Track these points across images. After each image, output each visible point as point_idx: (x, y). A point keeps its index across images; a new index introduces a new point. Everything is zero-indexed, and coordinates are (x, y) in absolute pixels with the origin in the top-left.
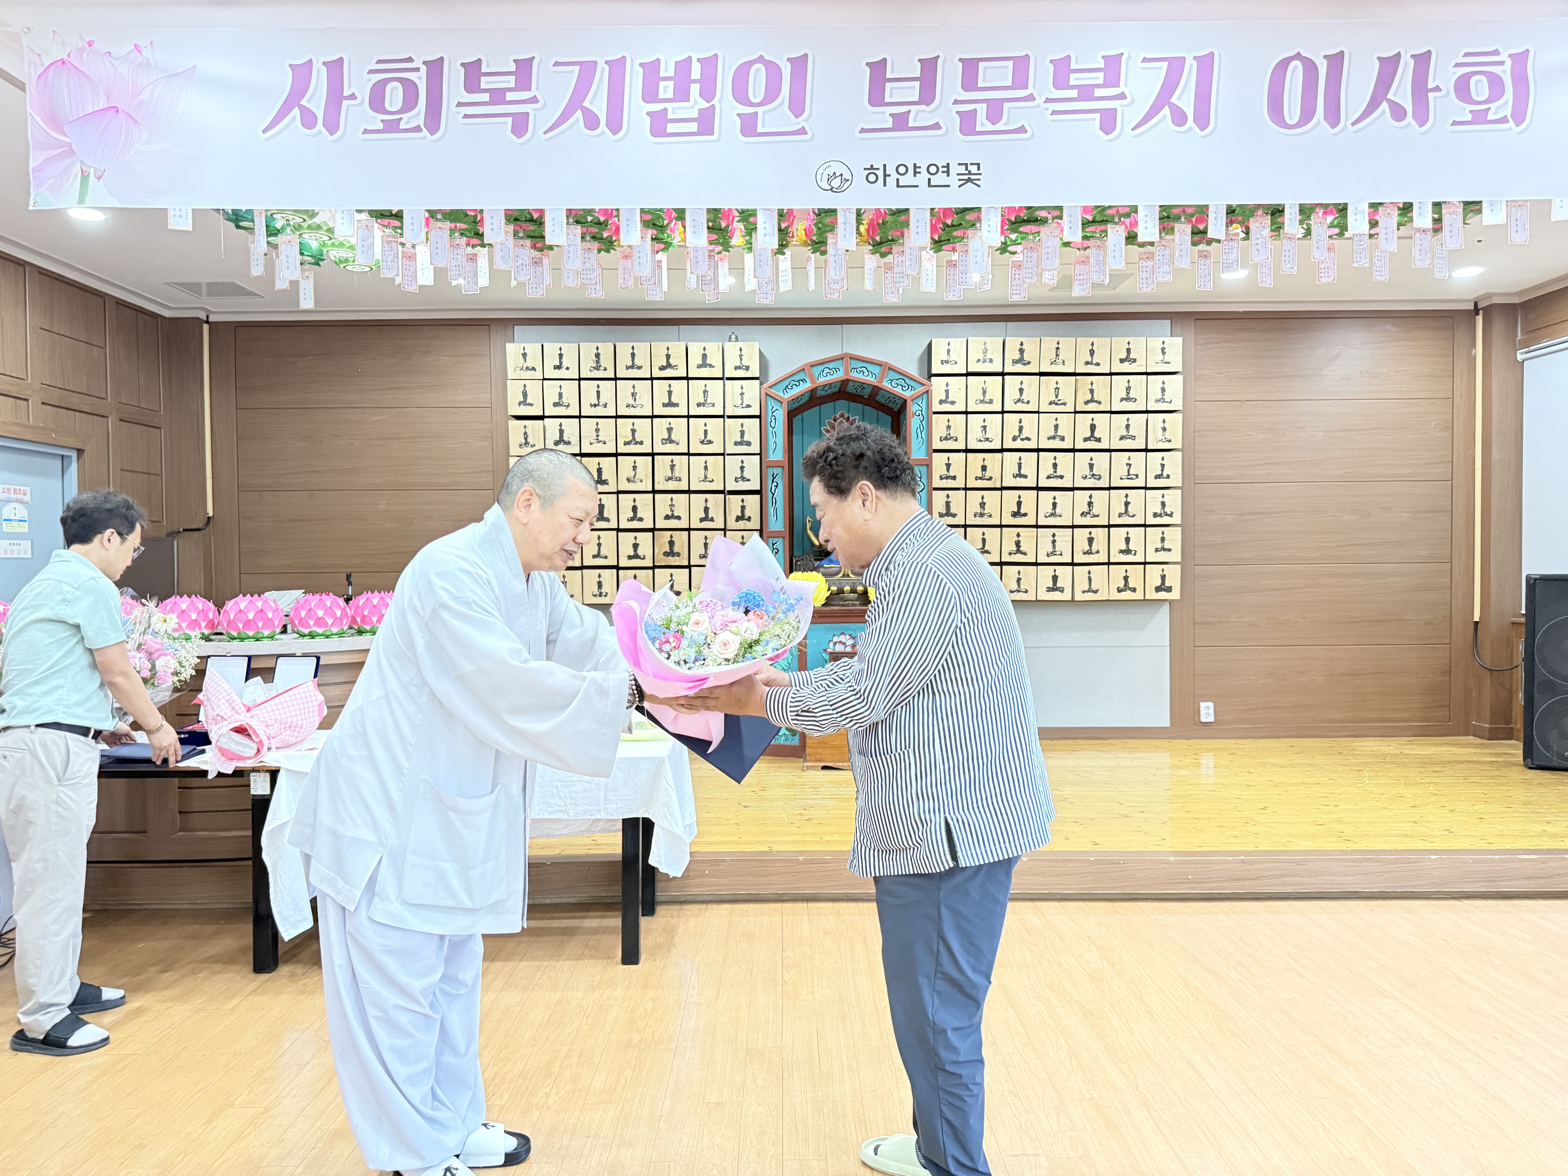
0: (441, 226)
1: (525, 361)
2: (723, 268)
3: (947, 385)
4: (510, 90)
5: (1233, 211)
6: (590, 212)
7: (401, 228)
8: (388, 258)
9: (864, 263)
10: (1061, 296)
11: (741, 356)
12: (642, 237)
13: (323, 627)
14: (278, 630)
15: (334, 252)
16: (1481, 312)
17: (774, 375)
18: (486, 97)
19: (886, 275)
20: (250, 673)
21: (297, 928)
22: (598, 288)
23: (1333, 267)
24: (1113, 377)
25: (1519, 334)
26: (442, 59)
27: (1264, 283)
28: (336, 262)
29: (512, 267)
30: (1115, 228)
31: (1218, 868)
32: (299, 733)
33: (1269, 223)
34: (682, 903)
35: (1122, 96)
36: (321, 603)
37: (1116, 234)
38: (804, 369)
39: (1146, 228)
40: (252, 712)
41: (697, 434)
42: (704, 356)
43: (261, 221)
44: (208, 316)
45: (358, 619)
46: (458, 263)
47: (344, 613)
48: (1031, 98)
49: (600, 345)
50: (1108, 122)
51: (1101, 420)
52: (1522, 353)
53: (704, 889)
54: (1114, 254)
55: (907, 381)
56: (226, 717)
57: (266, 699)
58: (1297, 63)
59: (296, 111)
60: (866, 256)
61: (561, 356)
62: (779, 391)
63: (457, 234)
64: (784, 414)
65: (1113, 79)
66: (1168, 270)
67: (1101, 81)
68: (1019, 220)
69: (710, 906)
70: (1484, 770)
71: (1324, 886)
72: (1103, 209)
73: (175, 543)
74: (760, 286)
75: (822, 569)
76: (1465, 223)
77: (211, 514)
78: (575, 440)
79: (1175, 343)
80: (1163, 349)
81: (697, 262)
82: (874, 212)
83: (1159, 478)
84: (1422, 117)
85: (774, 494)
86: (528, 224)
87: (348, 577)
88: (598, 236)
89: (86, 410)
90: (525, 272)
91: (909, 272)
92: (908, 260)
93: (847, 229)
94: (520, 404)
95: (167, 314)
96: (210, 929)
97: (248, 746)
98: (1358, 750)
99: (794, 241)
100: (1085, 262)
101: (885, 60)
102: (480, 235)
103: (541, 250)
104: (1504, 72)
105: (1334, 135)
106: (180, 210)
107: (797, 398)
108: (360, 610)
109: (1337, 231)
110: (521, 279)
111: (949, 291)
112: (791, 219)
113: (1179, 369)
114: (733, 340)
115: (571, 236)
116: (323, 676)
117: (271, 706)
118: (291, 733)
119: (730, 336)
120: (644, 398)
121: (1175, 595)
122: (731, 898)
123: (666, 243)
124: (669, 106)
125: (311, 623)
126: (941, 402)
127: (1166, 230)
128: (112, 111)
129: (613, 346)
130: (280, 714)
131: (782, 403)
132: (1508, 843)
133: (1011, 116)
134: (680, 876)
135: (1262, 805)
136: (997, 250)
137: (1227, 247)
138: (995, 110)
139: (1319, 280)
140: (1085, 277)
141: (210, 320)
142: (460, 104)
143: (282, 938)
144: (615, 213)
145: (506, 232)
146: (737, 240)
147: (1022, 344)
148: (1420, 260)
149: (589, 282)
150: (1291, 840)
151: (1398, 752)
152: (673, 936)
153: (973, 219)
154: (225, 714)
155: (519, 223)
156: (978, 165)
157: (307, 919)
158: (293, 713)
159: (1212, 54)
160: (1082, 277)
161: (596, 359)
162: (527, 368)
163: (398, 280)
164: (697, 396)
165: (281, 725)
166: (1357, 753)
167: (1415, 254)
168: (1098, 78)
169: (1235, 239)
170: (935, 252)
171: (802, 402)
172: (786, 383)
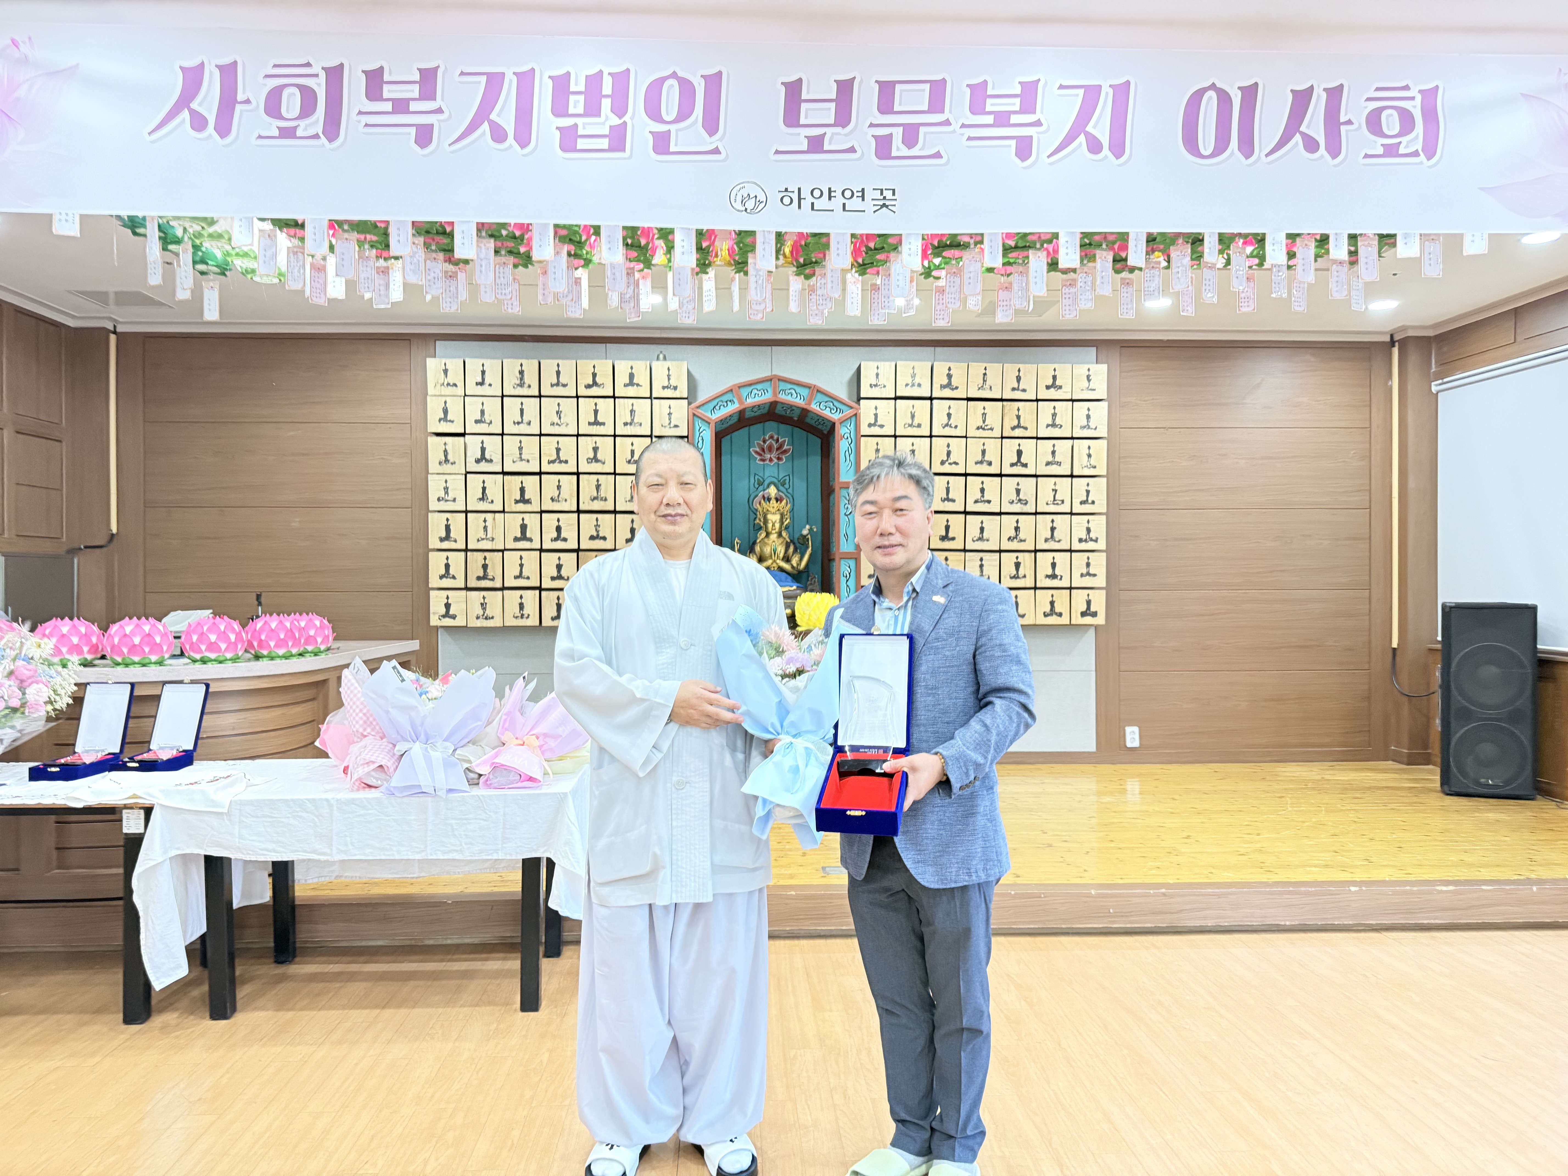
0: (347, 237)
1: (446, 377)
2: (645, 287)
3: (876, 408)
4: (414, 99)
5: (1154, 239)
6: (504, 225)
7: (304, 238)
8: (294, 268)
9: (788, 288)
10: (985, 322)
11: (669, 376)
12: (557, 252)
13: (216, 652)
14: (167, 656)
15: (239, 262)
16: (1397, 344)
17: (703, 395)
18: (388, 106)
19: (810, 297)
21: (170, 976)
22: (514, 304)
23: (1252, 297)
24: (1040, 403)
25: (1433, 366)
26: (342, 65)
27: (1187, 312)
28: (242, 273)
29: (424, 281)
30: (1036, 253)
31: (1139, 901)
33: (1189, 252)
35: (1038, 123)
36: (214, 626)
37: (1037, 261)
38: (731, 390)
39: (1067, 254)
41: (623, 453)
42: (632, 376)
43: (154, 228)
44: (115, 327)
45: (255, 644)
46: (369, 275)
47: (239, 637)
48: (947, 123)
49: (524, 362)
50: (1024, 148)
51: (1028, 446)
52: (1437, 385)
54: (1035, 281)
55: (836, 403)
58: (1211, 94)
59: (186, 114)
60: (791, 278)
61: (483, 372)
62: (706, 411)
63: (367, 246)
64: (711, 434)
65: (1028, 106)
66: (1090, 297)
67: (1017, 108)
68: (942, 245)
70: (1403, 796)
71: (1245, 919)
72: (1025, 235)
73: (76, 561)
74: (682, 306)
76: (1380, 256)
77: (114, 531)
78: (497, 458)
79: (1101, 371)
80: (1088, 377)
81: (615, 279)
83: (1085, 504)
84: (1334, 150)
86: (441, 237)
87: (258, 597)
88: (515, 251)
90: (439, 285)
91: (832, 295)
92: (830, 283)
93: (767, 250)
94: (440, 420)
95: (72, 323)
98: (1281, 776)
99: (718, 261)
100: (1008, 288)
101: (800, 80)
102: (387, 247)
103: (451, 264)
104: (1415, 107)
105: (1248, 166)
106: (67, 214)
107: (726, 418)
108: (257, 634)
109: (1256, 261)
110: (435, 293)
111: (874, 315)
112: (713, 238)
113: (1104, 396)
114: (661, 359)
115: (482, 250)
116: (215, 704)
119: (658, 356)
120: (569, 415)
121: (1100, 620)
123: (585, 260)
124: (579, 121)
125: (203, 647)
126: (870, 425)
127: (1089, 256)
129: (537, 363)
131: (709, 423)
132: (1426, 874)
133: (927, 141)
135: (1185, 834)
136: (921, 274)
137: (1148, 275)
138: (911, 135)
139: (1239, 310)
140: (1008, 303)
141: (118, 330)
142: (361, 113)
143: (154, 989)
144: (528, 228)
145: (415, 244)
146: (659, 258)
147: (950, 369)
148: (1337, 291)
149: (504, 297)
150: (1213, 871)
151: (1319, 777)
153: (895, 242)
155: (431, 235)
156: (893, 190)
157: (181, 967)
159: (1128, 83)
160: (1005, 303)
161: (519, 376)
162: (448, 384)
163: (306, 293)
164: (623, 415)
166: (1279, 778)
167: (1332, 285)
168: (1014, 104)
169: (1156, 268)
170: (859, 275)
171: (731, 423)
172: (714, 403)
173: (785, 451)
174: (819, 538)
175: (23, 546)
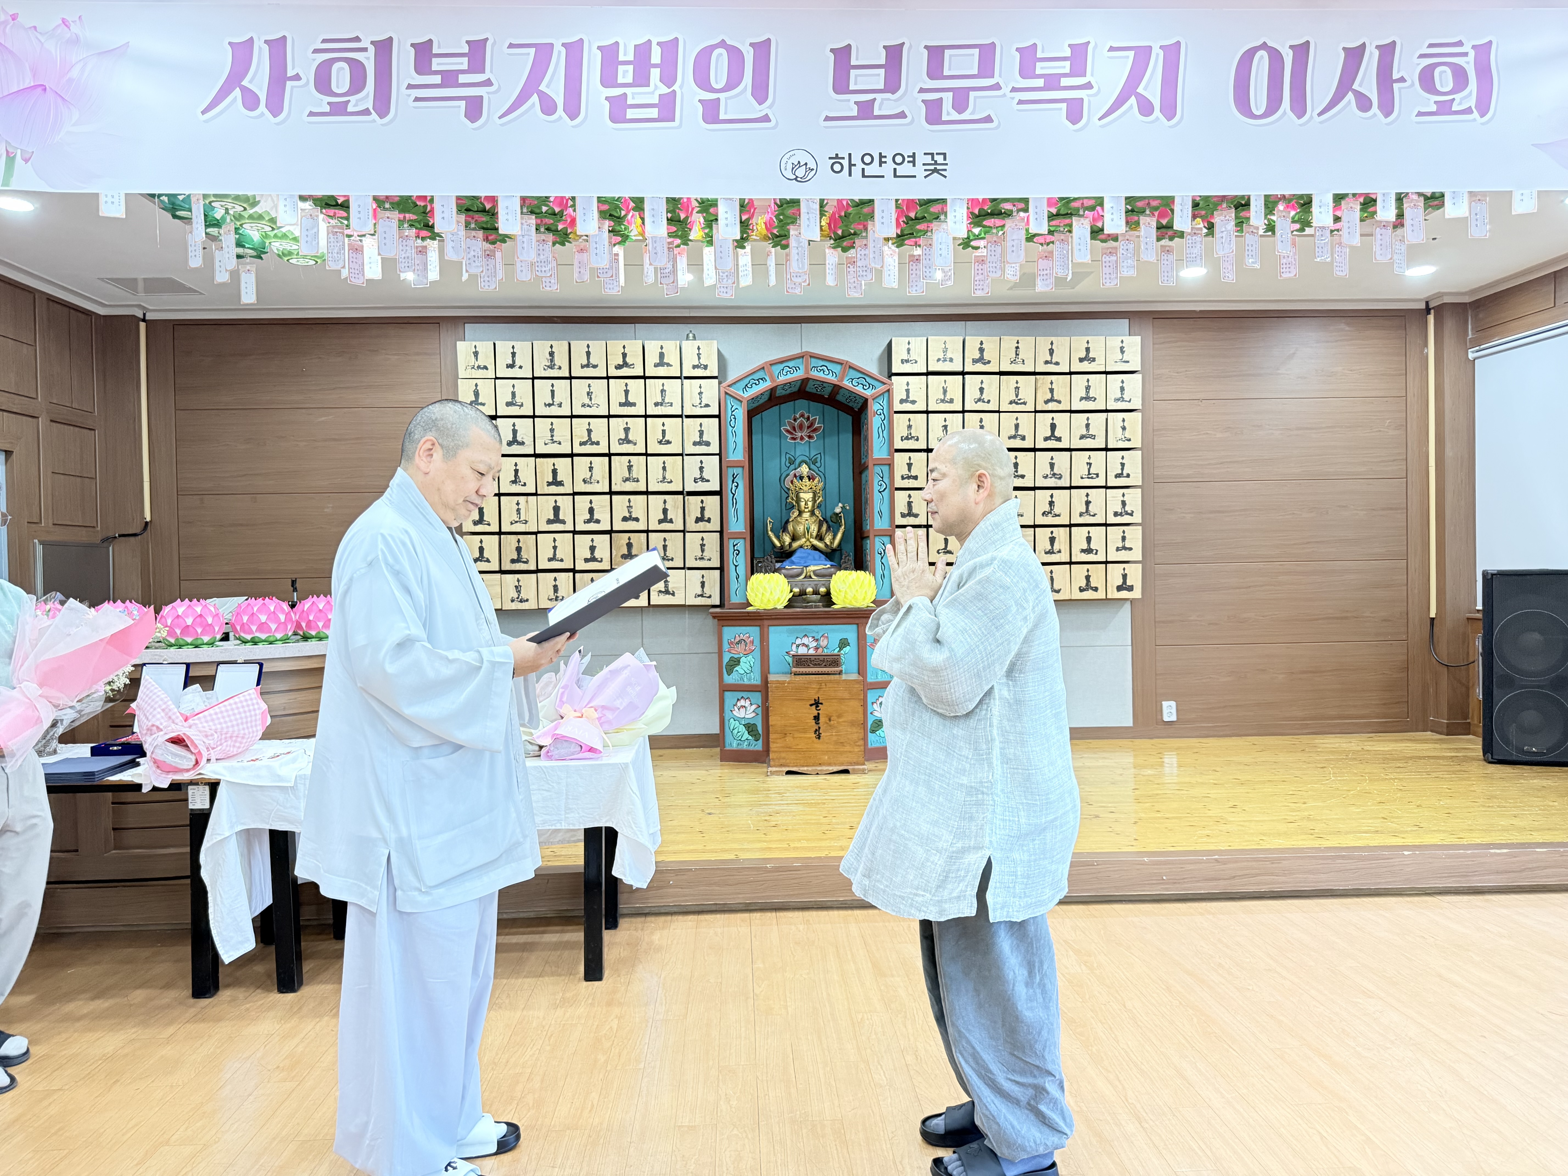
0: (389, 215)
1: (477, 360)
2: (682, 263)
3: (908, 384)
4: (463, 72)
5: (1199, 204)
6: (545, 200)
7: (347, 219)
8: (333, 249)
9: (825, 260)
10: (1023, 294)
11: (699, 355)
12: (599, 228)
13: (267, 633)
14: (219, 637)
15: (277, 244)
16: (1432, 311)
17: (734, 374)
18: (437, 79)
19: (848, 270)
20: (189, 681)
21: (238, 949)
22: (553, 281)
23: (1294, 262)
24: (1073, 376)
25: (1470, 333)
26: (391, 39)
27: (1227, 278)
28: (279, 255)
29: (463, 258)
30: (1080, 220)
31: (1193, 868)
32: (241, 743)
33: (1234, 217)
34: (646, 915)
35: (1089, 86)
36: (263, 609)
37: (1081, 227)
38: (763, 368)
39: (1112, 220)
40: (190, 721)
41: (655, 435)
42: (662, 355)
43: (199, 209)
44: (144, 315)
45: (304, 625)
46: (408, 255)
47: (288, 618)
48: (997, 87)
49: (553, 343)
50: (1075, 112)
51: (1061, 420)
52: (1473, 352)
53: (668, 900)
54: (1079, 247)
55: (868, 379)
56: (161, 727)
57: (205, 708)
58: (1262, 53)
59: (237, 92)
60: (827, 251)
61: (514, 354)
62: (738, 390)
63: (406, 225)
64: (744, 413)
65: (1079, 68)
66: (1133, 264)
67: (1067, 71)
68: (983, 213)
69: (675, 918)
70: (1446, 765)
71: (1298, 884)
72: (1067, 201)
73: (111, 549)
74: (720, 280)
75: (783, 571)
76: (1426, 218)
77: (148, 519)
78: (529, 441)
79: (1134, 343)
80: (1122, 348)
81: (656, 253)
82: (836, 204)
83: (1120, 477)
84: (1387, 108)
85: (734, 495)
86: (480, 215)
87: (293, 583)
88: (553, 228)
89: (15, 410)
90: (477, 264)
91: (873, 265)
92: (871, 251)
93: (811, 219)
95: (102, 311)
96: (145, 953)
97: (185, 757)
98: (1319, 748)
99: (755, 235)
100: (1048, 256)
101: (849, 46)
102: (430, 227)
103: (493, 243)
104: (1468, 63)
105: (1300, 125)
106: (113, 197)
107: (757, 397)
108: (305, 614)
109: (1300, 226)
110: (473, 271)
111: (912, 286)
112: (752, 211)
113: (1138, 368)
114: (691, 338)
115: (525, 226)
116: (266, 683)
117: (210, 715)
118: (232, 744)
119: (688, 335)
120: (600, 397)
121: (1137, 594)
122: (697, 909)
123: (622, 236)
124: (628, 91)
125: (254, 628)
126: (902, 401)
127: (1134, 223)
128: (39, 90)
129: (567, 345)
130: (220, 723)
131: (741, 402)
132: (1478, 838)
133: (978, 104)
134: (645, 887)
135: (1231, 804)
136: (959, 245)
137: (1190, 242)
138: (961, 100)
139: (1281, 276)
140: (1048, 271)
141: (147, 318)
142: (410, 87)
143: (223, 962)
144: (570, 203)
145: (458, 222)
146: (696, 233)
147: (982, 343)
148: (1380, 255)
149: (543, 274)
150: (1264, 838)
151: (1359, 748)
152: (638, 950)
153: (938, 211)
154: (161, 724)
155: (470, 213)
156: (944, 154)
157: (249, 940)
158: (235, 723)
159: (1178, 43)
160: (1045, 272)
161: (549, 358)
162: (479, 367)
163: (345, 273)
164: (654, 396)
165: (221, 735)
166: (1319, 750)
167: (1376, 248)
168: (1064, 67)
169: (1198, 234)
170: (897, 247)
171: (761, 401)
172: (746, 381)
173: (815, 430)
174: (852, 516)
175: (59, 535)
